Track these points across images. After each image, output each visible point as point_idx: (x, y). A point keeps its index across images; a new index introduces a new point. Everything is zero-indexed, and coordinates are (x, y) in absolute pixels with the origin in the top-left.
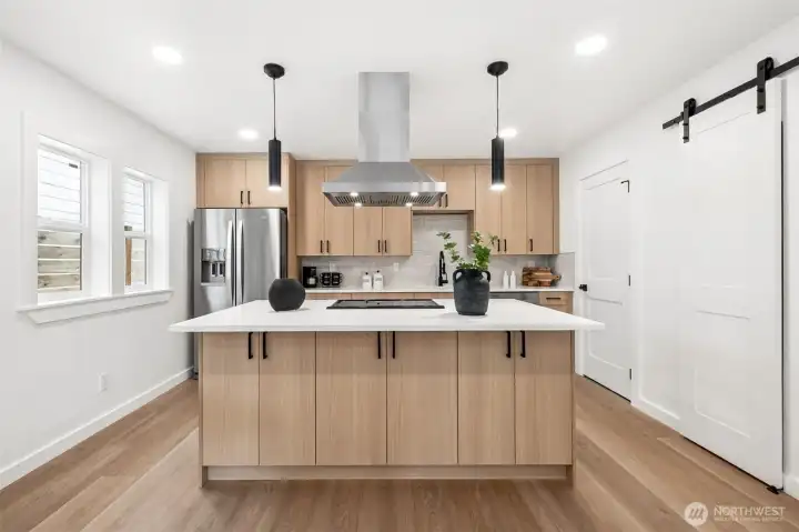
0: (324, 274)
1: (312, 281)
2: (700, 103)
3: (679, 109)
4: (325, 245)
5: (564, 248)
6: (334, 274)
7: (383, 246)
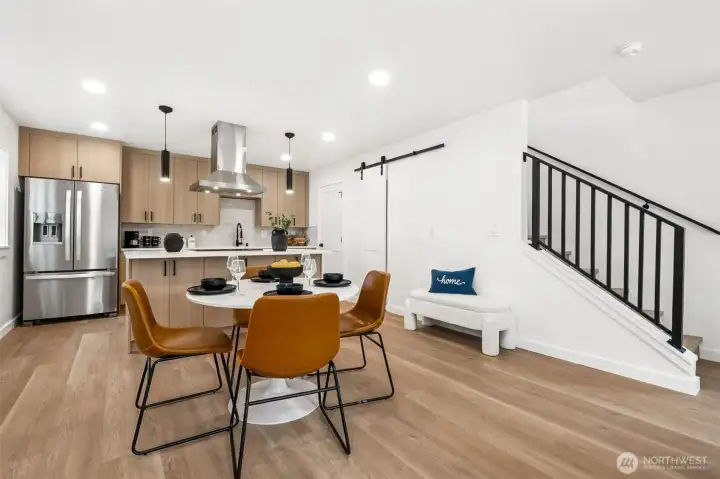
0: (145, 237)
1: (135, 242)
2: (367, 165)
3: (359, 166)
4: (149, 215)
5: (311, 223)
6: (153, 238)
7: (198, 218)
